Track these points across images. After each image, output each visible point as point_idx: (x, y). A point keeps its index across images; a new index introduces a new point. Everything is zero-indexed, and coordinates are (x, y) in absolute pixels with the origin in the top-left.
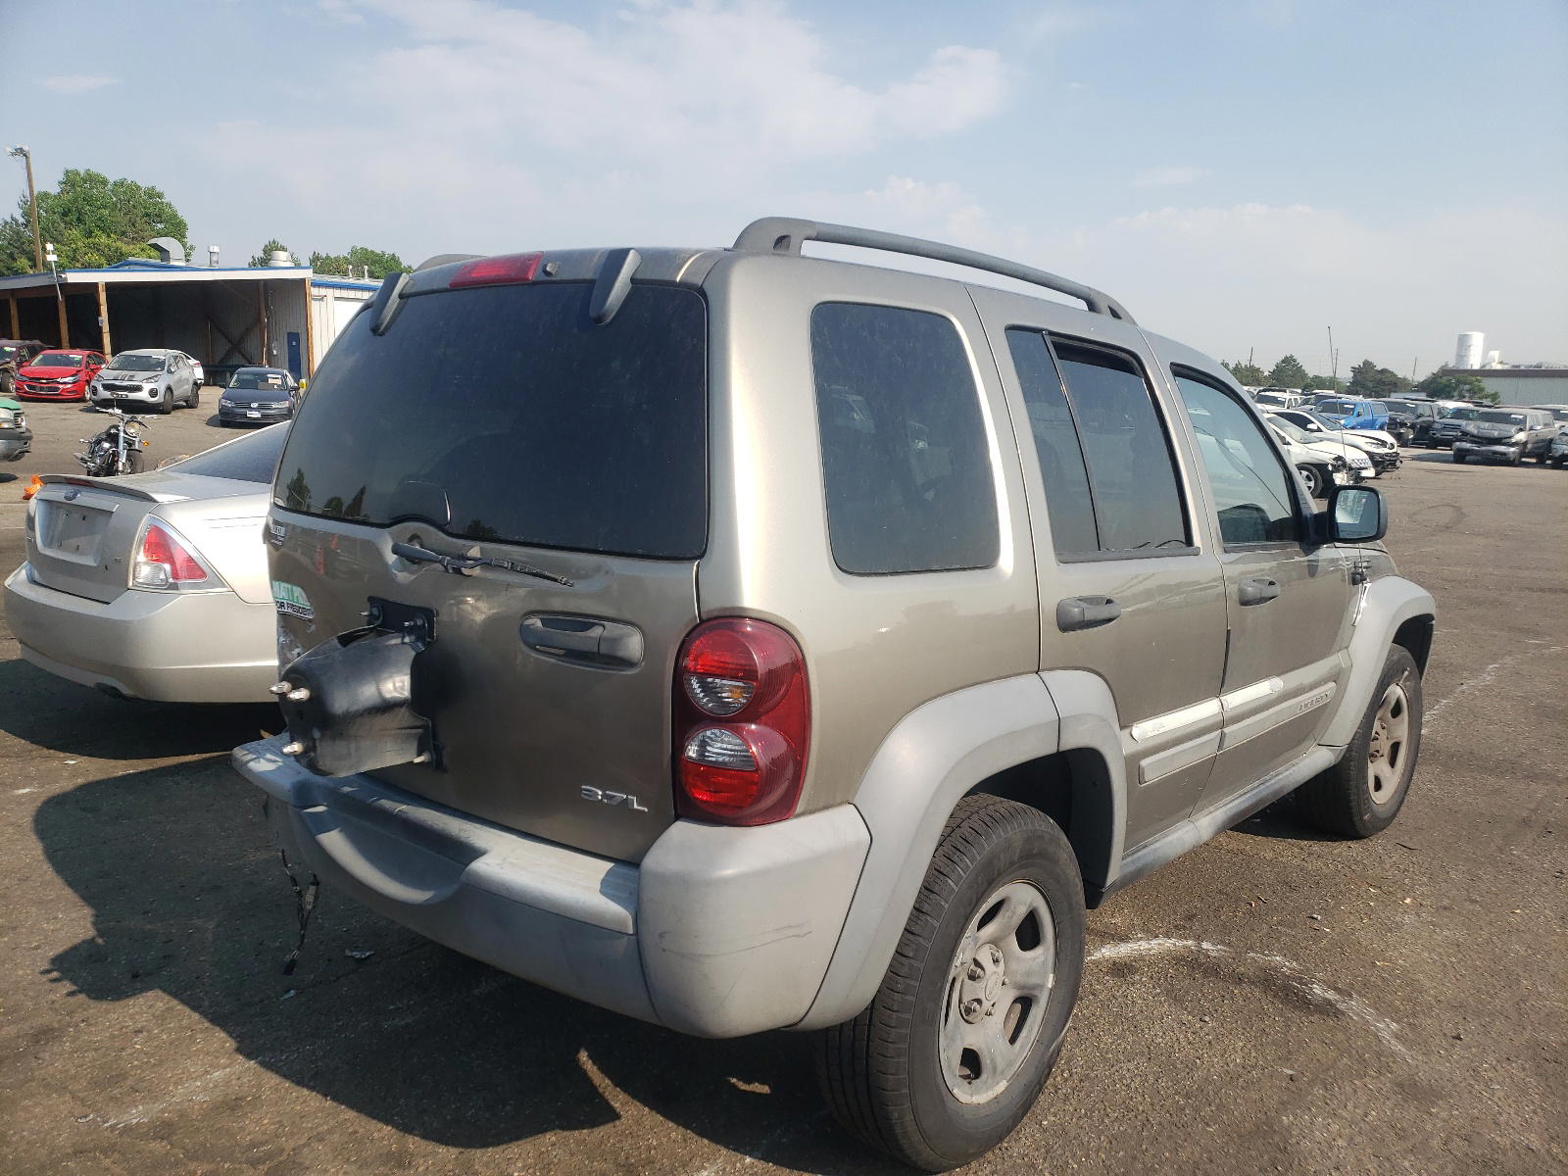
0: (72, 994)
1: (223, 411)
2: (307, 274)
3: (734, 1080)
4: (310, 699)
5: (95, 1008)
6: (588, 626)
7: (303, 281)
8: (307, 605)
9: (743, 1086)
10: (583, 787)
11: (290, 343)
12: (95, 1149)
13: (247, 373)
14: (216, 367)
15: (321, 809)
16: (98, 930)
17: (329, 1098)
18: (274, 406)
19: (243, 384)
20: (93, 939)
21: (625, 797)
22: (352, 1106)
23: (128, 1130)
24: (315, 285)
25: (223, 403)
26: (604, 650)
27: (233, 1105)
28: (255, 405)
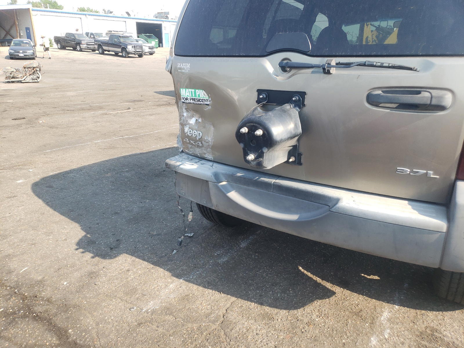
0: (93, 257)
1: (11, 54)
2: (30, 6)
3: (363, 275)
4: (264, 134)
5: (106, 262)
6: (419, 93)
7: (29, 9)
8: (206, 97)
9: (368, 277)
10: (398, 168)
11: (26, 31)
12: (146, 322)
13: (17, 41)
14: (2, 40)
15: (224, 183)
16: (85, 231)
17: (221, 293)
18: (28, 52)
19: (16, 45)
20: (85, 236)
21: (425, 171)
22: (233, 295)
23: (153, 312)
24: (33, 10)
25: (10, 51)
26: (434, 102)
27: (185, 298)
28: (21, 52)
